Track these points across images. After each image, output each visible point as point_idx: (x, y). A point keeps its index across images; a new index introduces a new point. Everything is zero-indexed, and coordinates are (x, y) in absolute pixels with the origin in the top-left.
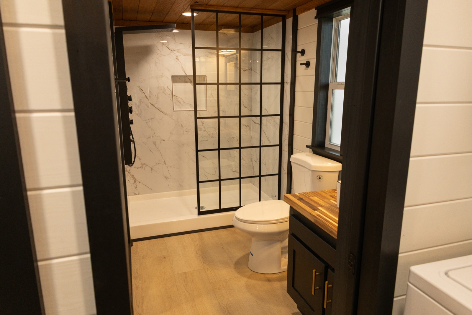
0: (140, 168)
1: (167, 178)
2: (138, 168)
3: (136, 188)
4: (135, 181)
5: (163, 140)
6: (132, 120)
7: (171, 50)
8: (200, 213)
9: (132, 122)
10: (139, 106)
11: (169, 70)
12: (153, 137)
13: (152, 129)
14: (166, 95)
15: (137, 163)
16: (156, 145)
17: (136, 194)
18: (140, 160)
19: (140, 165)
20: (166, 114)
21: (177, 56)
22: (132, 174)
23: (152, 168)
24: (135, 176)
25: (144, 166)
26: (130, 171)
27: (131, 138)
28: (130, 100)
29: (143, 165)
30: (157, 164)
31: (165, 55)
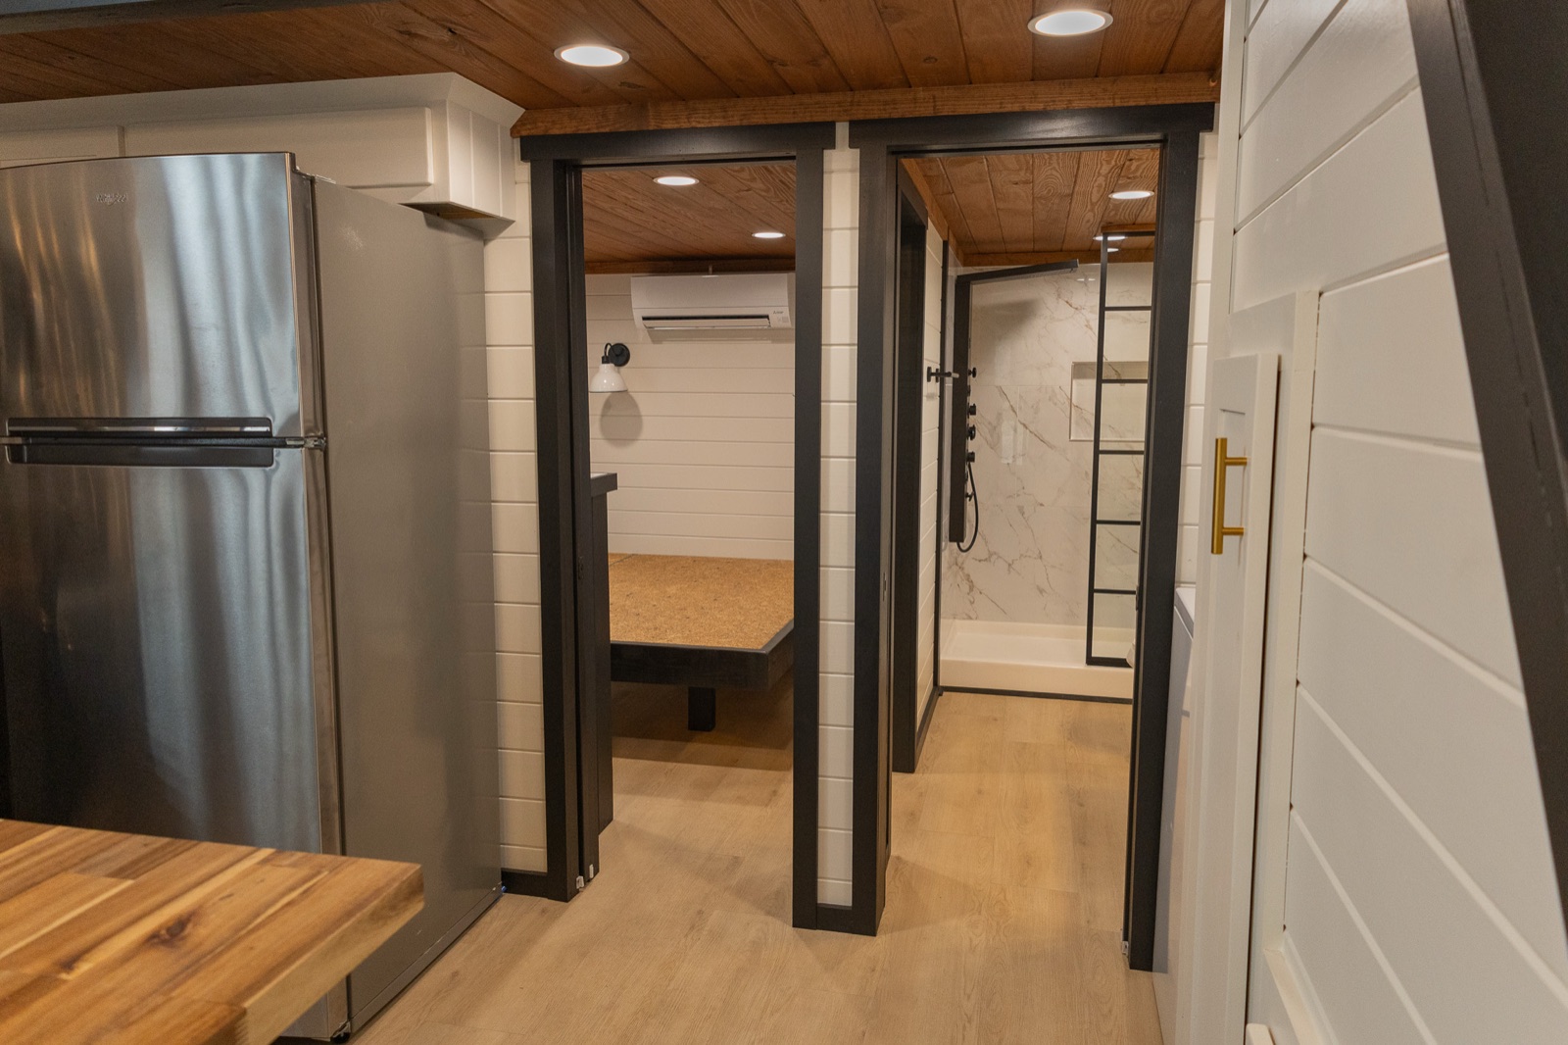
0: (986, 560)
1: (1041, 591)
2: (980, 561)
3: (972, 603)
4: (971, 588)
5: (1042, 505)
6: (973, 453)
7: (1076, 309)
8: (1091, 661)
9: (971, 457)
10: (995, 428)
11: (1066, 351)
12: (1018, 495)
13: (1018, 478)
14: (1056, 404)
15: (979, 549)
16: (1023, 514)
17: (970, 618)
18: (986, 543)
19: (985, 555)
20: (1051, 447)
21: (1088, 321)
22: (966, 571)
23: (1010, 565)
24: (972, 578)
25: (994, 557)
26: (965, 566)
27: (969, 491)
28: (974, 413)
29: (991, 555)
30: (1022, 555)
31: (1061, 320)
